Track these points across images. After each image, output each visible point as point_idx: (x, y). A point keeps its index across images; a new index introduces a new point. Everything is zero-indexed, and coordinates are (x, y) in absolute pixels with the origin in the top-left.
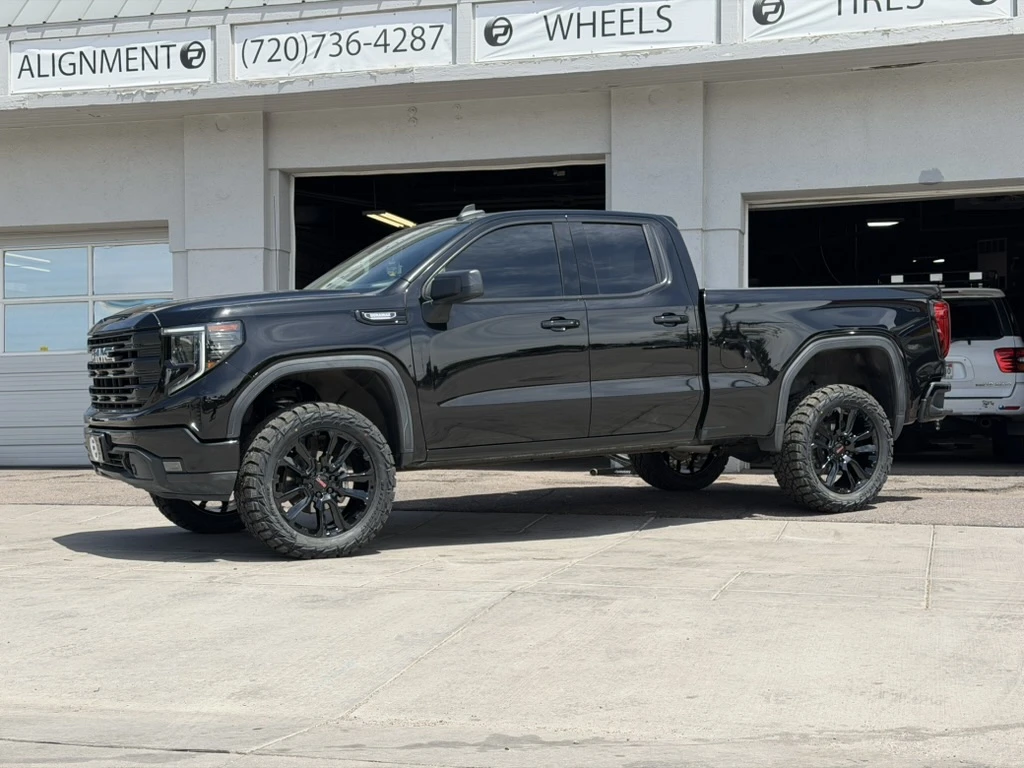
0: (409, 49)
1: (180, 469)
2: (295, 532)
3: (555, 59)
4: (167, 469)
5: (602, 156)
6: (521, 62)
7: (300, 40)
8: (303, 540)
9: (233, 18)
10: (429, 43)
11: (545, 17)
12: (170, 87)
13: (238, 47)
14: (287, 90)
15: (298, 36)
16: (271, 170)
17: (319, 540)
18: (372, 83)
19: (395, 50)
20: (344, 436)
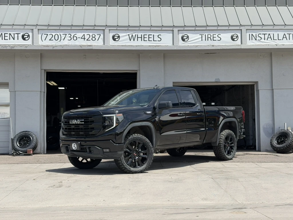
0: (91, 40)
1: (108, 151)
2: (130, 167)
3: (132, 46)
4: (104, 151)
5: (137, 71)
6: (122, 46)
7: (59, 35)
8: (132, 169)
9: (39, 27)
10: (97, 39)
11: (129, 35)
12: (19, 45)
13: (40, 35)
14: (55, 48)
15: (58, 34)
16: (42, 69)
17: (136, 169)
18: (81, 48)
19: (87, 40)
20: (140, 142)
